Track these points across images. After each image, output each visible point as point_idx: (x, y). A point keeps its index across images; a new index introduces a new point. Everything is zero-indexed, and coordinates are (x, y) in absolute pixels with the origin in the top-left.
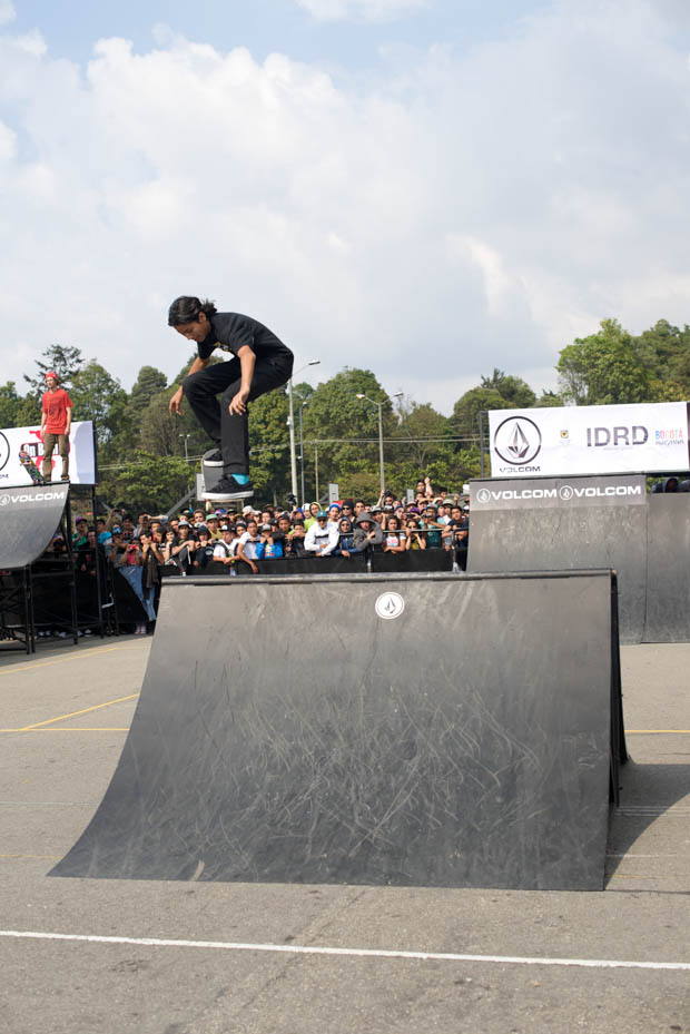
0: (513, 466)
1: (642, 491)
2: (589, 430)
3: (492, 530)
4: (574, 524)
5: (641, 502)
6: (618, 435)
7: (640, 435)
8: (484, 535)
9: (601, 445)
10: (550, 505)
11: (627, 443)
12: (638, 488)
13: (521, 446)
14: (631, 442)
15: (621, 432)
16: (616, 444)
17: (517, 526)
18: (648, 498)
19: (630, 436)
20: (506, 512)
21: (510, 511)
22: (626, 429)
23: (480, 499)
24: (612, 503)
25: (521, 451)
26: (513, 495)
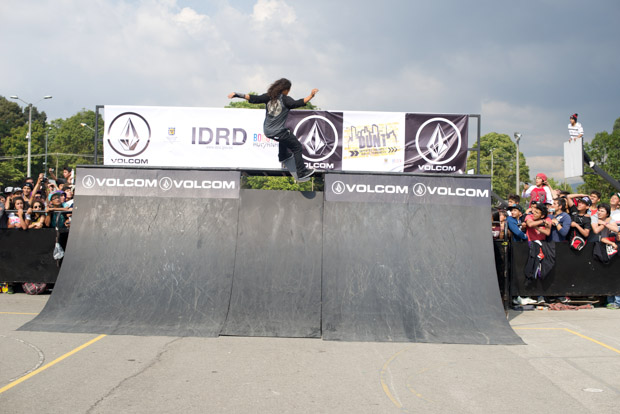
0: (123, 158)
1: (236, 186)
2: (194, 129)
3: (94, 215)
4: (171, 213)
5: (235, 195)
6: (221, 135)
7: (240, 137)
8: (86, 219)
9: (205, 143)
10: (151, 194)
11: (228, 144)
12: (233, 183)
13: (132, 139)
14: (231, 142)
15: (223, 133)
16: (217, 143)
17: (117, 212)
18: (241, 193)
19: (231, 137)
20: (109, 198)
21: (112, 197)
22: (227, 130)
23: (86, 184)
24: (208, 195)
25: (131, 144)
26: (116, 182)
